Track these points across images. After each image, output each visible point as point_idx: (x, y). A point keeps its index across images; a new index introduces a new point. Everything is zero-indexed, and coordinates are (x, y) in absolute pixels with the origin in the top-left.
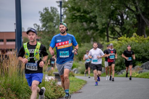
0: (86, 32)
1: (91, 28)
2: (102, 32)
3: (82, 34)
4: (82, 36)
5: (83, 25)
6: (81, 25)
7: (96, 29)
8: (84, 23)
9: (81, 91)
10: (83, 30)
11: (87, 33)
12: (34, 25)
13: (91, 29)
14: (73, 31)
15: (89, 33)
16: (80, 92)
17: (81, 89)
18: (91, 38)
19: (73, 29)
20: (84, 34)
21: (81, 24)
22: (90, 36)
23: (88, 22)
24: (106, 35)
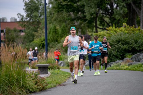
0: (73, 22)
1: (79, 18)
2: (90, 22)
5: (70, 15)
6: (67, 15)
7: (84, 19)
8: (71, 13)
10: (69, 21)
11: (75, 23)
12: (18, 14)
13: (79, 20)
14: (60, 21)
16: (64, 85)
17: (65, 81)
18: (78, 29)
19: (59, 19)
20: (72, 25)
21: (68, 14)
22: (78, 27)
23: (76, 11)
24: (95, 26)
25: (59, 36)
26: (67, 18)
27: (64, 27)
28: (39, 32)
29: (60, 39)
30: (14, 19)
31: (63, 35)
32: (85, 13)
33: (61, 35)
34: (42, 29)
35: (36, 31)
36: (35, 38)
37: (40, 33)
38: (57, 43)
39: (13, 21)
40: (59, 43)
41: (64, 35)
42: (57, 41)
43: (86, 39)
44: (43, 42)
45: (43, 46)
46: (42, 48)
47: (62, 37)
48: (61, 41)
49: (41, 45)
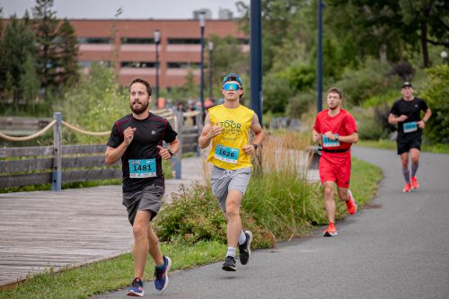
0: (370, 29)
1: (384, 20)
2: (409, 30)
3: (358, 33)
4: (359, 37)
5: (361, 11)
6: (357, 12)
7: (395, 22)
8: (367, 9)
9: (377, 202)
10: (362, 25)
11: (373, 31)
12: (237, 4)
13: (383, 24)
14: (338, 26)
15: (376, 32)
16: (376, 207)
17: (374, 194)
18: (381, 44)
19: (336, 21)
20: (365, 34)
21: (359, 8)
22: (380, 40)
23: (376, 4)
24: (419, 37)
25: (338, 63)
26: (357, 21)
27: (349, 42)
28: (286, 46)
29: (340, 70)
30: (226, 13)
31: (347, 61)
32: (400, 10)
33: (341, 60)
34: (292, 39)
35: (279, 44)
36: (275, 59)
37: (289, 49)
38: (331, 79)
39: (226, 17)
40: (336, 80)
41: (350, 60)
42: (332, 74)
43: (401, 74)
44: (301, 76)
45: (301, 86)
46: (299, 91)
47: (344, 65)
48: (343, 76)
49: (296, 83)
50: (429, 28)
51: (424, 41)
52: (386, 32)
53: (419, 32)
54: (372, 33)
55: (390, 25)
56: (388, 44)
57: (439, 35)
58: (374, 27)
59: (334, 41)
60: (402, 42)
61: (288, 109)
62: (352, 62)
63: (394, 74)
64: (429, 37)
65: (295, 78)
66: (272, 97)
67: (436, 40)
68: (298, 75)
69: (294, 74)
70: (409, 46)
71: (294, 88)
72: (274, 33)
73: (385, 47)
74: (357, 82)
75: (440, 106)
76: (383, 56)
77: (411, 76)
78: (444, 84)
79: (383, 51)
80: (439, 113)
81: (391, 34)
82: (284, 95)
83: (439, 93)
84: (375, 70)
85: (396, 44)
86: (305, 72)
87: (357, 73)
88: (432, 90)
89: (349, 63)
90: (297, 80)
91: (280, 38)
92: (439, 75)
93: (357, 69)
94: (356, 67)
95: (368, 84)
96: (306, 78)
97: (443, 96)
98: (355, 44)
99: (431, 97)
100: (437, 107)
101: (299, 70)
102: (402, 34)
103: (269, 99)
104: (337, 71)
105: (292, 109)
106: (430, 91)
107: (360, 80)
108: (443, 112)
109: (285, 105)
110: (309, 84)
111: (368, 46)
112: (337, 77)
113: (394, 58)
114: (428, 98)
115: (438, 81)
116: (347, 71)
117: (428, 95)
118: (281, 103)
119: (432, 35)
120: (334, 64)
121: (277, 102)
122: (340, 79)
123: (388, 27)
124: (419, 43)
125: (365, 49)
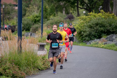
0: (59, 2)
2: (73, 3)
4: (56, 5)
10: (57, 1)
11: (60, 3)
13: (64, 1)
15: (61, 4)
18: (63, 8)
20: (58, 4)
22: (63, 6)
24: (76, 6)
25: (48, 14)
27: (52, 7)
29: (49, 17)
31: (52, 13)
33: (49, 13)
38: (46, 20)
40: (48, 20)
41: (53, 13)
42: (46, 18)
43: (70, 19)
44: (36, 18)
45: (35, 22)
46: (35, 23)
47: (51, 15)
48: (50, 19)
49: (34, 21)
50: (79, 3)
51: (78, 7)
52: (65, 4)
53: (76, 4)
54: (60, 4)
55: (66, 1)
56: (66, 8)
57: (83, 5)
58: (61, 2)
59: (47, 7)
60: (70, 7)
61: (31, 30)
62: (53, 14)
63: (67, 18)
64: (79, 6)
65: (34, 19)
66: (26, 25)
67: (82, 7)
68: (35, 18)
69: (33, 17)
70: (72, 9)
71: (33, 22)
72: (26, 3)
73: (64, 9)
74: (55, 21)
75: (83, 30)
76: (64, 12)
77: (73, 19)
78: (84, 22)
79: (64, 10)
80: (82, 32)
81: (67, 5)
82: (30, 25)
83: (82, 25)
84: (61, 17)
85: (68, 8)
86: (37, 17)
87: (55, 18)
88: (80, 24)
89: (52, 14)
90: (34, 20)
91: (29, 5)
92: (82, 19)
93: (55, 17)
94: (54, 15)
95: (59, 22)
96: (37, 19)
97: (84, 26)
98: (54, 8)
99: (80, 27)
100: (82, 30)
101: (35, 16)
102: (70, 5)
103: (25, 26)
104: (48, 17)
105: (32, 29)
106: (79, 25)
107: (56, 20)
108: (83, 32)
109: (30, 28)
110: (39, 21)
111: (59, 9)
112: (48, 19)
113: (67, 13)
114: (79, 27)
115: (82, 21)
116: (52, 17)
117: (79, 26)
118: (29, 27)
119: (80, 5)
120: (47, 15)
121: (27, 27)
122: (49, 20)
123: (66, 2)
124: (76, 8)
125: (58, 9)
